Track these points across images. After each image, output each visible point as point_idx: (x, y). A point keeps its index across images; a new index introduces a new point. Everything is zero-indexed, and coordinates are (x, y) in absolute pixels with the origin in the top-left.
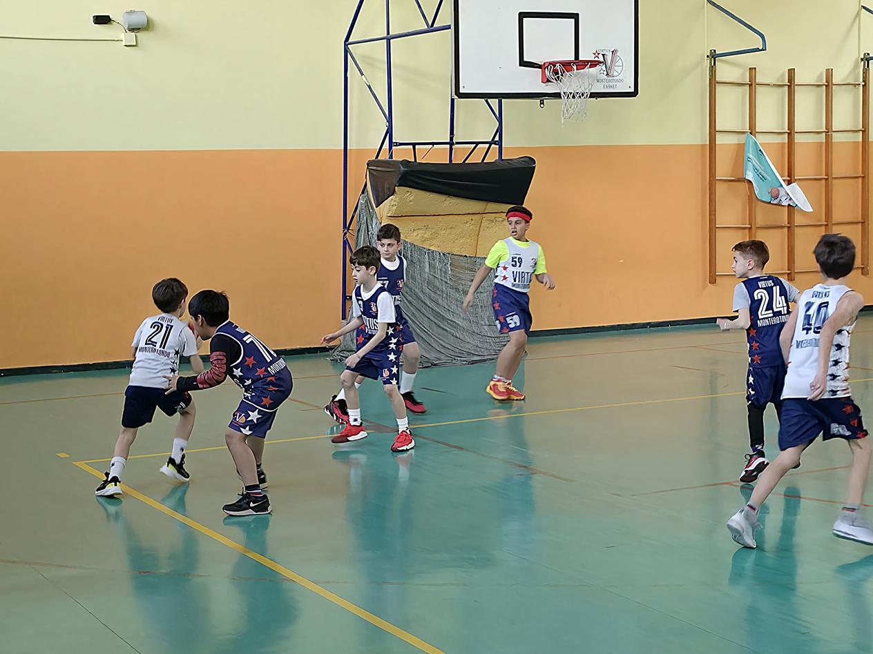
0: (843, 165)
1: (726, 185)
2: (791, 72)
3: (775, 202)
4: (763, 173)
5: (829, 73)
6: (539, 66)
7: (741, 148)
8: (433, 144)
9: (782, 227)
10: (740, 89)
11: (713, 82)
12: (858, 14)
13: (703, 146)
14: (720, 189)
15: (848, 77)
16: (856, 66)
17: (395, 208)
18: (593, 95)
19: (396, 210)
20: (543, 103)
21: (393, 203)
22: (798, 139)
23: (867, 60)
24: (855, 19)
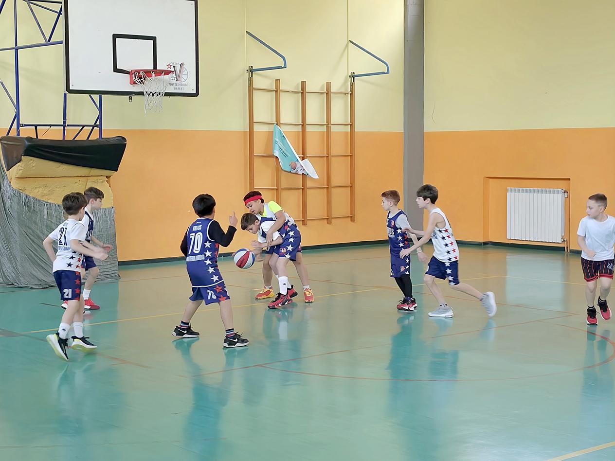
0: (338, 147)
1: (261, 159)
2: (303, 83)
3: (294, 171)
4: (285, 152)
5: (328, 85)
6: (128, 73)
7: (271, 134)
8: (50, 126)
9: (298, 189)
10: (270, 93)
11: (251, 89)
12: (347, 46)
13: (245, 132)
14: (257, 162)
15: (340, 88)
16: (346, 81)
17: (21, 171)
18: (167, 94)
19: (22, 173)
20: (131, 99)
21: (20, 168)
22: (309, 129)
23: (353, 77)
24: (345, 49)
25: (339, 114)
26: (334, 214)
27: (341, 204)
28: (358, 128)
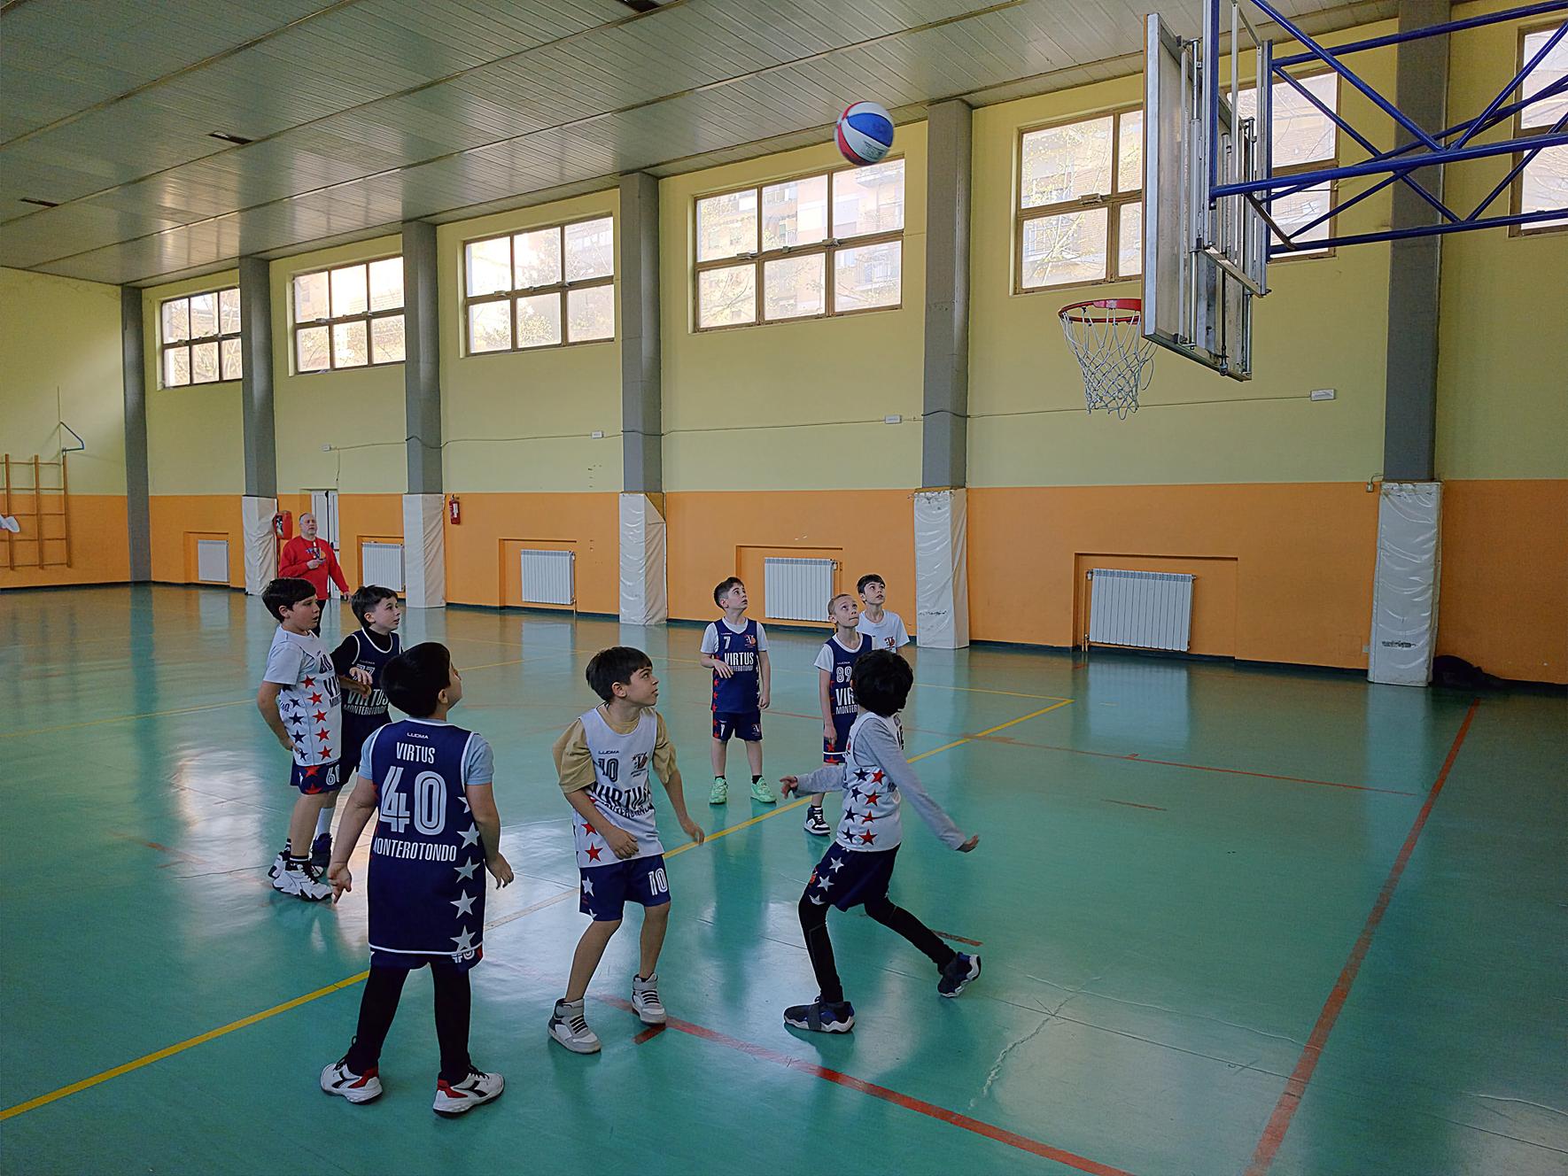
0: (49, 507)
2: (6, 455)
5: (36, 457)
9: (5, 541)
12: (59, 426)
15: (54, 458)
16: (58, 454)
22: (15, 492)
23: (64, 450)
24: (56, 430)
25: (50, 479)
26: (48, 560)
27: (55, 551)
28: (72, 492)
